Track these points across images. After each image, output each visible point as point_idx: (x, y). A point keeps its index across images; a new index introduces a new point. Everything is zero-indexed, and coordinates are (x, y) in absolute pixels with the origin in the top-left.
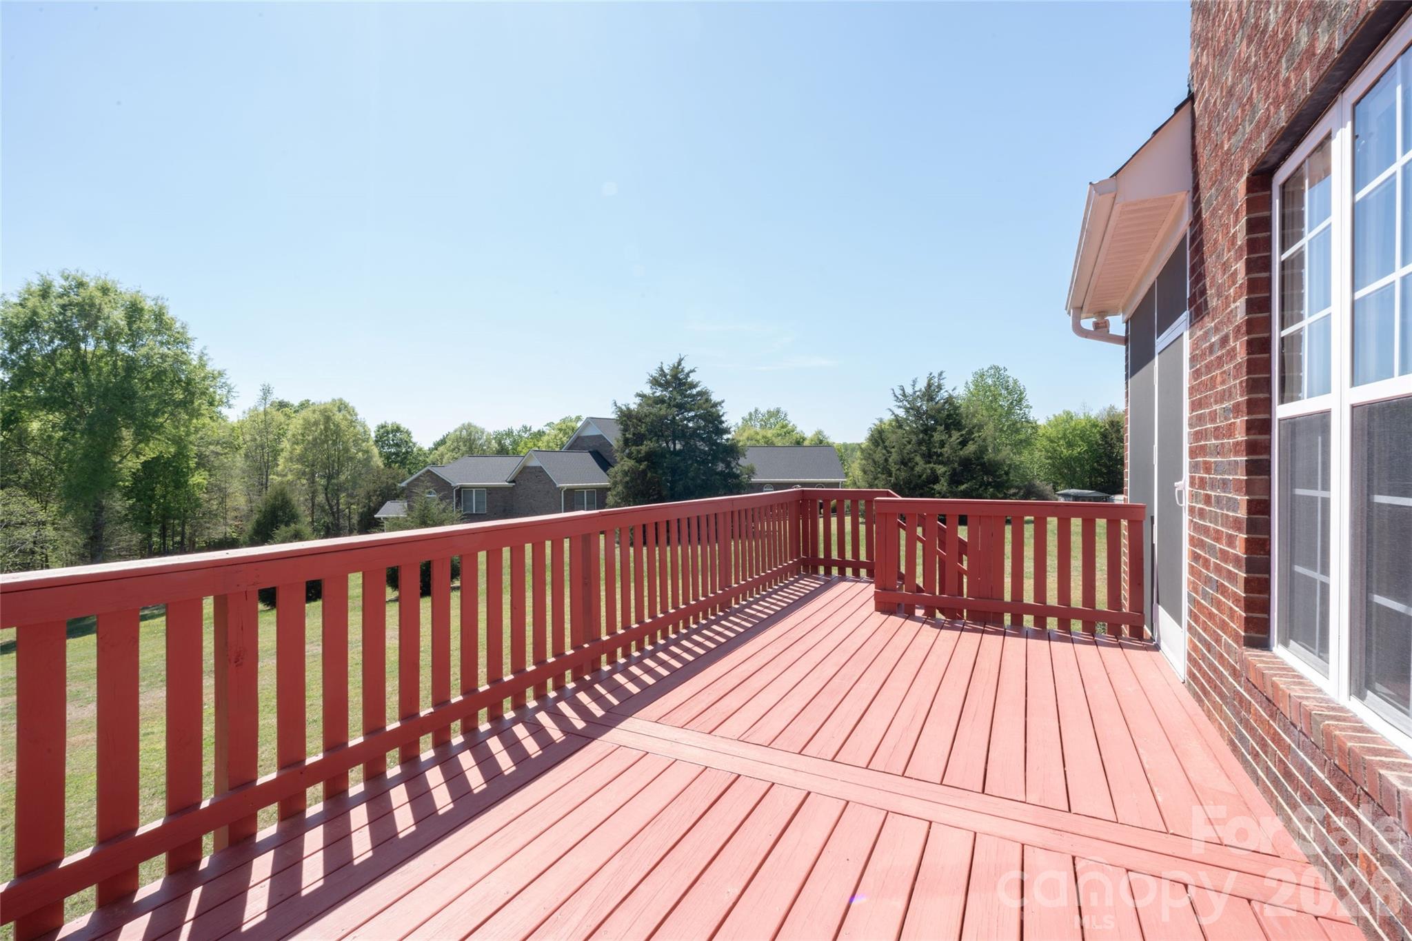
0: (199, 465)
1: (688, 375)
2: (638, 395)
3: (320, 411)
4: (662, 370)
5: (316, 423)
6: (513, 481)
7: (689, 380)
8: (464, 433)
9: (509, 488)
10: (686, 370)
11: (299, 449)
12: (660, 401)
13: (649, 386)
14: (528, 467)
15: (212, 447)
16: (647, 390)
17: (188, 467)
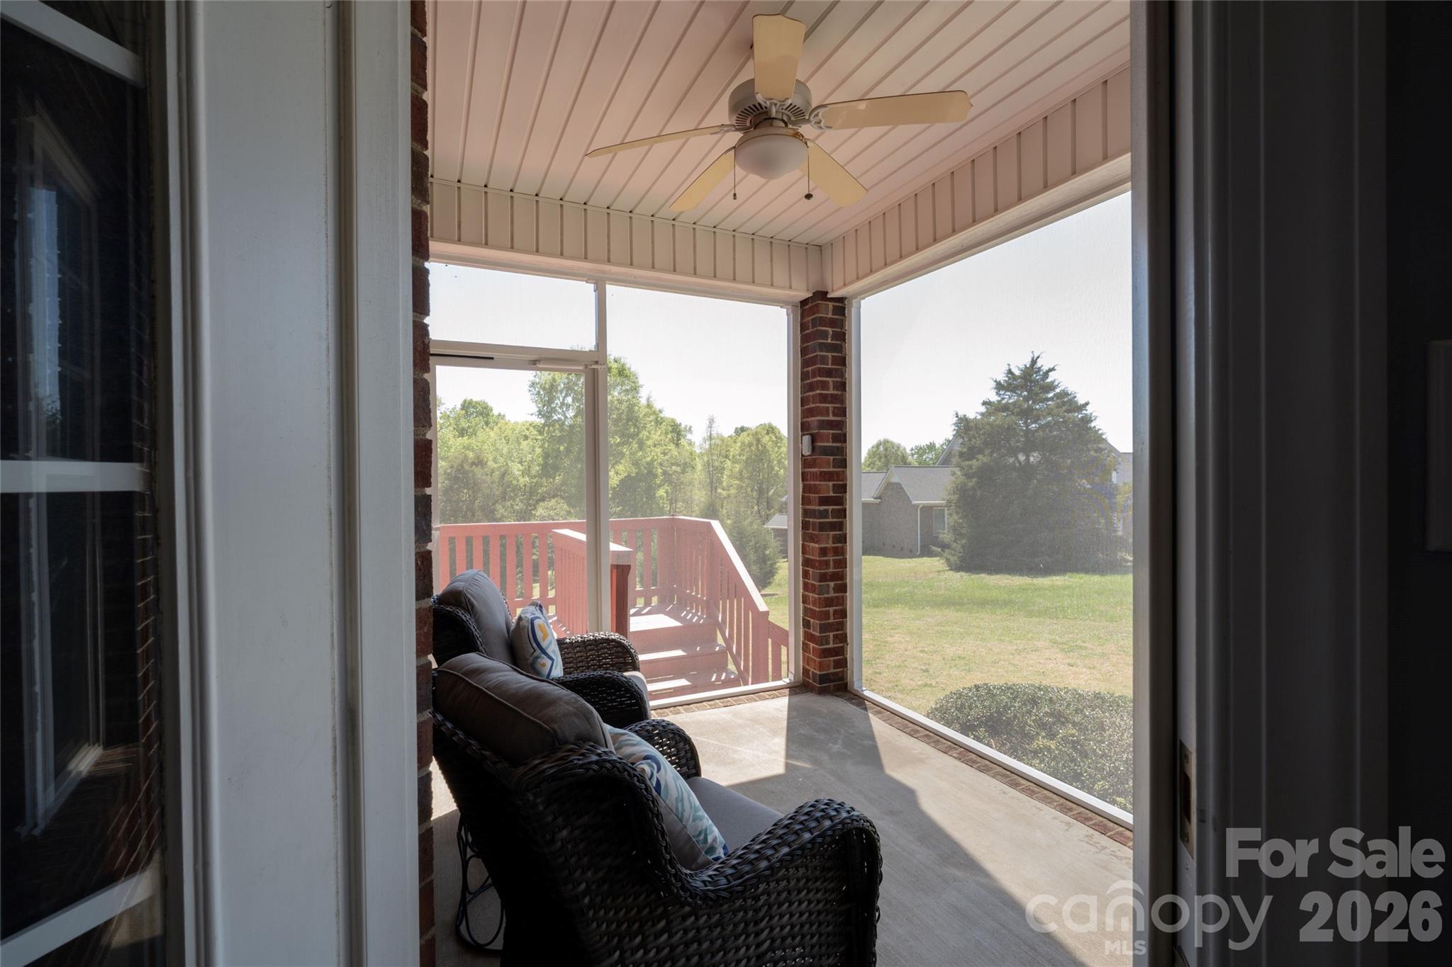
0: (664, 481)
1: (1047, 374)
2: (984, 403)
3: (753, 435)
4: (1010, 372)
5: (750, 445)
6: (879, 498)
7: (1049, 380)
8: (881, 448)
9: (876, 504)
10: (1045, 368)
11: (737, 467)
12: (1005, 408)
13: (994, 392)
14: (891, 483)
15: (674, 467)
16: (994, 398)
17: (655, 484)
